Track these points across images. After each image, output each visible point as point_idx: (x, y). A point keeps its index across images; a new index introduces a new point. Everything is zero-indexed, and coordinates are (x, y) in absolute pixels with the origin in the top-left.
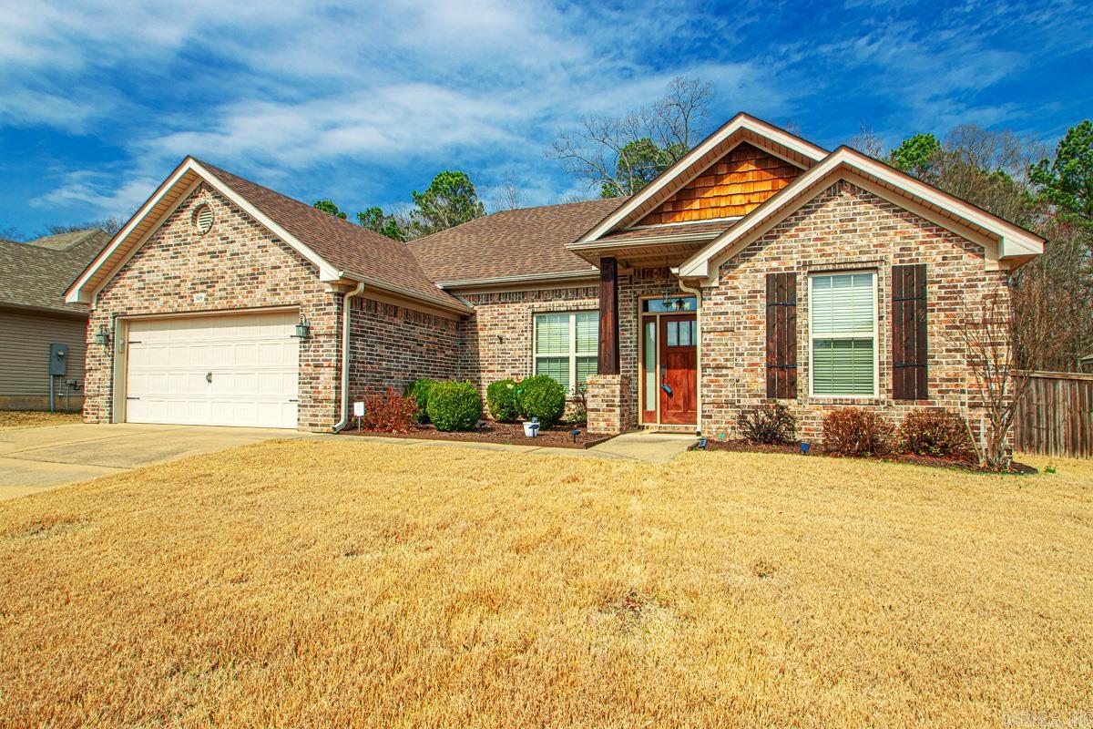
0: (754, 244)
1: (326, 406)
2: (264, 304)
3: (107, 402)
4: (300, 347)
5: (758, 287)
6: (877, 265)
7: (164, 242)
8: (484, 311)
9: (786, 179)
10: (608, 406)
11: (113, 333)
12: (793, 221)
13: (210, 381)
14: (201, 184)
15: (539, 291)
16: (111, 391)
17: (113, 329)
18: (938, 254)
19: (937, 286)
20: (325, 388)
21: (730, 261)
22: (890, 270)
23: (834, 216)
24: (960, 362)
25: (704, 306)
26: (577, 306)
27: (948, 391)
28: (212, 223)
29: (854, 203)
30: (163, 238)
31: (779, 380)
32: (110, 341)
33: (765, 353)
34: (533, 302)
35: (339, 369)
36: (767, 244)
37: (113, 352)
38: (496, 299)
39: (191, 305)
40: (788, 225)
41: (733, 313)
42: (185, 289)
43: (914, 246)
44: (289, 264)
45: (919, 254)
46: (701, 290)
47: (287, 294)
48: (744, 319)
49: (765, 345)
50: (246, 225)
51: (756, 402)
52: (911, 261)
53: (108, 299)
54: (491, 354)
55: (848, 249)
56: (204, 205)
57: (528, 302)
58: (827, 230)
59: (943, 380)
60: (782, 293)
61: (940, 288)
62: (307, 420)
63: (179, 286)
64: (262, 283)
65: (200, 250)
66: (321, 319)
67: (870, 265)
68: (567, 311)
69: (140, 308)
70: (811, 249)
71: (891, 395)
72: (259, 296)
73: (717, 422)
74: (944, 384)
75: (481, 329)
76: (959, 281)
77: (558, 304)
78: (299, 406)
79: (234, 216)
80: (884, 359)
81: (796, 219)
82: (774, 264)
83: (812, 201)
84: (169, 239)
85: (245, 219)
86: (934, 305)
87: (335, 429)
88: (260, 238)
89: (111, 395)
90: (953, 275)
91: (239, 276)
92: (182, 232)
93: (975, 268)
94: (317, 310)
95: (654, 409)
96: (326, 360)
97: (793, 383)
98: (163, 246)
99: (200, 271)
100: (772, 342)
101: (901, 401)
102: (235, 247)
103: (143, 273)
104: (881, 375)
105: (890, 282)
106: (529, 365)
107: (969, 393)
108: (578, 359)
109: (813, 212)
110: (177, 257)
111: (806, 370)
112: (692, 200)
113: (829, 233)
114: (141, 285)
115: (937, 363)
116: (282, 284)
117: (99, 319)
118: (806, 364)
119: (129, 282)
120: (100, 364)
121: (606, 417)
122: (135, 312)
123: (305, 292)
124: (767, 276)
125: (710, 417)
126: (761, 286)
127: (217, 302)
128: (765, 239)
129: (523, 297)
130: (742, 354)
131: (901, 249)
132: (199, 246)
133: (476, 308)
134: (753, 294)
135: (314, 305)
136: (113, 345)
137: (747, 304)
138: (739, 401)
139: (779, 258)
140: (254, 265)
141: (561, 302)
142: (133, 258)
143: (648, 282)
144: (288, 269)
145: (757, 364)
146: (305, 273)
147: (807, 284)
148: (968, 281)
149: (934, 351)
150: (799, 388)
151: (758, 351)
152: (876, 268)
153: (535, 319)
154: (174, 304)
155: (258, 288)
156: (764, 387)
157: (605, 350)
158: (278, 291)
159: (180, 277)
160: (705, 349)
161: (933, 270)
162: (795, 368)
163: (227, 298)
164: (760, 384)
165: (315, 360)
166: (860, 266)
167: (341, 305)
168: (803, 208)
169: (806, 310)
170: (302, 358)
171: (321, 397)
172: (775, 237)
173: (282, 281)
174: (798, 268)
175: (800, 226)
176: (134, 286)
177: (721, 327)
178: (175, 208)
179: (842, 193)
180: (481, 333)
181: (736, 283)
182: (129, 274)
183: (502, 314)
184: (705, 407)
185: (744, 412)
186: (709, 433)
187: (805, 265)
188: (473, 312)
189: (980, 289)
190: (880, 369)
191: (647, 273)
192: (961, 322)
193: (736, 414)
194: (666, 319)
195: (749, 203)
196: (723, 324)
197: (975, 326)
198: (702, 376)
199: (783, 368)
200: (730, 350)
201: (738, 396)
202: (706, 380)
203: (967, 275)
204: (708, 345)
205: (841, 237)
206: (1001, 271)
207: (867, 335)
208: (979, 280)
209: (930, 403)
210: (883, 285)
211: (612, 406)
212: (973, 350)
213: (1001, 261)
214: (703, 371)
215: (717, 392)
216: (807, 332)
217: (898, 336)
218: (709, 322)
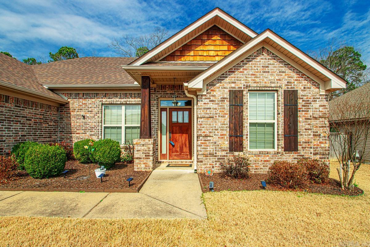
0: (223, 74)
5: (225, 96)
6: (278, 89)
8: (74, 102)
9: (234, 46)
10: (146, 156)
12: (242, 64)
15: (106, 93)
18: (302, 85)
19: (302, 100)
21: (212, 82)
22: (283, 92)
23: (260, 64)
24: (310, 135)
25: (199, 104)
26: (126, 102)
27: (305, 147)
29: (268, 59)
31: (235, 142)
33: (228, 129)
34: (102, 98)
36: (229, 75)
38: (81, 96)
40: (239, 67)
41: (213, 109)
43: (292, 81)
45: (294, 85)
46: (197, 96)
48: (218, 112)
49: (228, 125)
51: (224, 153)
52: (292, 88)
54: (78, 124)
55: (266, 80)
57: (100, 98)
58: (257, 71)
59: (304, 142)
60: (236, 99)
61: (303, 101)
67: (275, 89)
68: (121, 104)
70: (250, 79)
71: (283, 149)
73: (205, 164)
74: (304, 144)
75: (72, 111)
76: (310, 99)
77: (115, 100)
80: (280, 133)
81: (243, 64)
82: (233, 85)
83: (250, 56)
86: (300, 108)
90: (308, 96)
93: (316, 93)
95: (165, 153)
97: (242, 144)
100: (232, 123)
101: (287, 152)
104: (278, 140)
105: (283, 97)
106: (100, 130)
107: (314, 148)
108: (126, 128)
109: (251, 61)
111: (247, 138)
112: (190, 51)
113: (257, 72)
115: (301, 135)
118: (247, 135)
121: (145, 162)
124: (230, 91)
125: (202, 162)
126: (227, 96)
128: (229, 72)
129: (97, 96)
130: (217, 130)
131: (288, 82)
133: (69, 100)
134: (223, 99)
137: (220, 104)
138: (216, 153)
139: (235, 83)
141: (118, 99)
143: (164, 92)
145: (224, 135)
147: (247, 96)
148: (313, 98)
149: (300, 129)
150: (244, 146)
151: (225, 128)
152: (277, 91)
153: (103, 107)
156: (228, 146)
157: (144, 126)
160: (199, 126)
161: (300, 93)
162: (243, 137)
164: (226, 144)
166: (271, 89)
168: (246, 59)
169: (247, 108)
172: (233, 72)
174: (244, 88)
175: (245, 68)
177: (207, 116)
179: (264, 53)
180: (72, 113)
181: (215, 93)
183: (84, 104)
184: (199, 157)
185: (218, 159)
186: (201, 170)
187: (247, 87)
188: (67, 102)
189: (318, 102)
190: (278, 137)
191: (163, 87)
192: (310, 117)
193: (214, 160)
194: (172, 110)
195: (217, 55)
196: (208, 114)
197: (316, 118)
198: (197, 140)
199: (237, 137)
200: (212, 127)
201: (216, 151)
202: (199, 142)
203: (313, 96)
204: (201, 124)
205: (263, 75)
206: (326, 95)
207: (272, 121)
208: (317, 98)
209: (298, 153)
210: (280, 98)
211: (148, 156)
212: (315, 129)
213: (327, 91)
214: (197, 138)
215: (205, 149)
216: (247, 119)
217: (286, 122)
218: (201, 113)
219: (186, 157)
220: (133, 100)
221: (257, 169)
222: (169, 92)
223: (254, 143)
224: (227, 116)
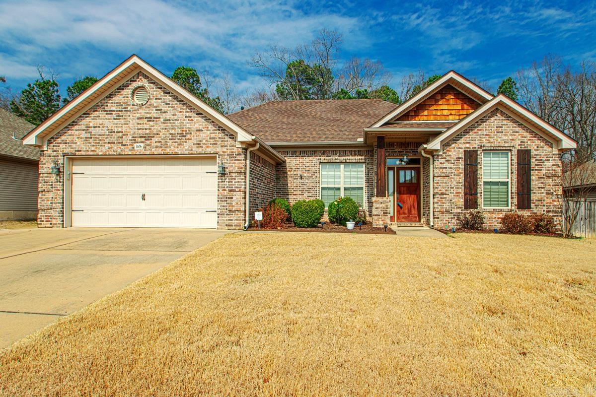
0: (458, 135)
1: (237, 214)
2: (190, 152)
3: (59, 213)
4: (219, 179)
5: (460, 156)
6: (511, 148)
7: (107, 108)
8: (291, 161)
9: (468, 105)
10: (384, 213)
11: (63, 167)
12: (476, 125)
13: (144, 199)
14: (138, 73)
15: (324, 151)
16: (63, 205)
17: (64, 164)
18: (535, 145)
20: (237, 204)
21: (448, 143)
22: (516, 151)
23: (494, 125)
24: (543, 193)
25: (435, 164)
27: (538, 205)
28: (149, 99)
29: (502, 120)
30: (107, 106)
31: (470, 200)
32: (60, 172)
33: (463, 187)
34: (320, 156)
35: (245, 193)
36: (464, 135)
37: (63, 179)
38: (298, 154)
39: (132, 150)
40: (474, 127)
41: (449, 168)
42: (125, 140)
43: (526, 141)
44: (209, 128)
45: (528, 145)
46: (433, 156)
47: (208, 147)
48: (454, 171)
49: (463, 184)
50: (176, 102)
51: (459, 210)
52: (525, 147)
53: (58, 143)
54: (295, 185)
55: (499, 141)
56: (142, 87)
57: (317, 156)
58: (491, 131)
59: (537, 200)
60: (471, 158)
61: (536, 160)
62: (224, 223)
63: (122, 137)
64: (188, 139)
65: (138, 115)
66: (234, 163)
67: (508, 148)
68: (340, 162)
69: (88, 151)
70: (484, 139)
71: (516, 207)
72: (187, 147)
73: (441, 220)
74: (537, 202)
75: (289, 171)
76: (543, 158)
77: (334, 158)
78: (218, 214)
79: (166, 96)
80: (513, 191)
81: (477, 125)
82: (468, 145)
83: (484, 117)
84: (111, 106)
85: (174, 99)
86: (533, 167)
87: (245, 227)
88: (187, 112)
89: (63, 208)
90: (541, 155)
91: (171, 134)
92: (124, 103)
93: (549, 152)
94: (230, 158)
95: (393, 215)
96: (237, 187)
97: (476, 202)
98: (107, 111)
99: (139, 129)
100: (467, 182)
101: (520, 210)
102: (168, 116)
103: (90, 127)
104: (512, 198)
105: (516, 157)
106: (318, 192)
107: (546, 206)
108: (345, 189)
109: (485, 122)
110: (120, 119)
111: (481, 196)
112: (424, 110)
113: (491, 132)
114: (89, 135)
115: (534, 193)
116: (204, 141)
117: (50, 156)
118: (481, 193)
119: (77, 133)
120: (52, 188)
121: (383, 219)
122: (83, 153)
123: (221, 146)
124: (465, 151)
125: (438, 218)
126: (462, 155)
127: (153, 150)
128: (464, 133)
129: (315, 154)
130: (453, 188)
131: (521, 142)
132: (137, 113)
134: (458, 159)
135: (228, 155)
136: (63, 175)
137: (455, 164)
138: (451, 210)
139: (470, 143)
140: (183, 128)
141: (337, 157)
142: (80, 117)
143: (392, 150)
144: (208, 132)
145: (460, 193)
146: (221, 135)
147: (481, 155)
148: (546, 158)
149: (534, 188)
150: (478, 204)
151: (460, 186)
152: (511, 150)
153: (321, 166)
154: (117, 149)
155: (186, 142)
156: (463, 203)
157: (381, 185)
158: (201, 145)
159: (122, 132)
160: (435, 185)
161: (533, 152)
162: (477, 195)
163: (162, 147)
164: (461, 202)
165: (230, 187)
166: (504, 148)
167: (246, 155)
168: (481, 120)
169: (481, 168)
170: (220, 186)
171: (234, 209)
172: (468, 133)
173: (204, 139)
174: (478, 148)
175: (479, 128)
176: (82, 136)
177: (443, 175)
178: (117, 86)
179: (497, 114)
180: (289, 173)
181: (450, 153)
182: (76, 127)
183: (302, 163)
184: (436, 213)
185: (454, 215)
186: (438, 226)
187: (481, 147)
188: (284, 160)
189: (551, 161)
190: (511, 195)
191: (391, 145)
192: (544, 175)
193: (450, 217)
194: (399, 169)
195: (451, 114)
196: (444, 173)
197: (549, 177)
198: (434, 198)
199: (471, 195)
200: (447, 186)
201: (451, 208)
202: (436, 200)
203: (546, 155)
204: (438, 183)
205: (496, 135)
206: (559, 154)
207: (505, 180)
208: (550, 157)
209: (531, 211)
210: (513, 158)
211: (386, 213)
212: (548, 188)
213: (559, 150)
214: (434, 195)
215: (442, 206)
216: (481, 178)
217: (519, 181)
218: (438, 172)
219: (414, 219)
220: (353, 158)
221: (490, 226)
222: (397, 150)
223: (488, 201)
224: (462, 175)
